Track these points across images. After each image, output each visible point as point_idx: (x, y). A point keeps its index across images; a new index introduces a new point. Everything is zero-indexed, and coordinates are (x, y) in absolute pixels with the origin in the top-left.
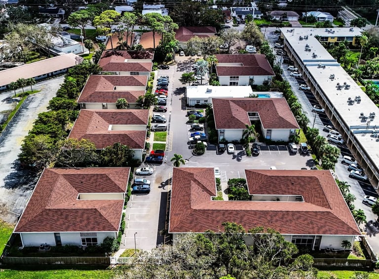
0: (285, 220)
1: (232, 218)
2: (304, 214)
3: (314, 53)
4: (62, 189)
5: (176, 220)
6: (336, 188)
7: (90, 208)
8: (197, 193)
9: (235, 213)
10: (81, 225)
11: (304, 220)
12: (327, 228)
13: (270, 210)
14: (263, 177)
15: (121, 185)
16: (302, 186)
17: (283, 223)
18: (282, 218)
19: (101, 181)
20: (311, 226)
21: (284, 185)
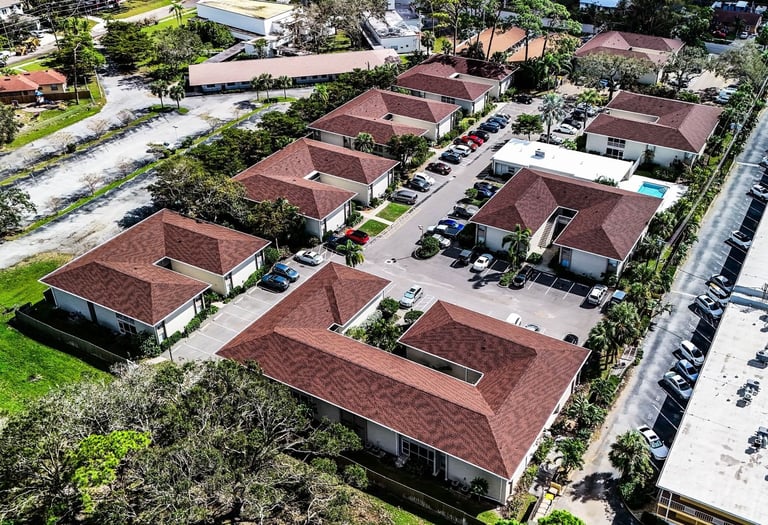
0: (397, 400)
1: (318, 366)
4: (144, 243)
7: (145, 279)
8: (313, 310)
10: (118, 299)
11: (428, 414)
14: (446, 319)
15: (227, 263)
16: (496, 359)
17: (389, 404)
18: (395, 396)
19: (205, 248)
20: (433, 427)
21: (467, 345)
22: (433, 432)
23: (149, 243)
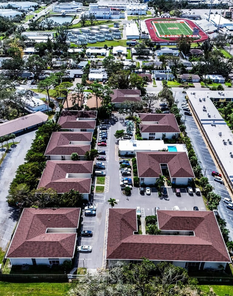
0: (181, 251)
1: (147, 249)
2: (194, 247)
3: (208, 114)
4: (36, 226)
5: (110, 250)
6: (216, 225)
7: (54, 241)
8: (125, 229)
9: (149, 245)
10: (49, 253)
11: (194, 251)
12: (209, 256)
13: (172, 243)
14: (169, 217)
15: (75, 222)
16: (194, 224)
17: (180, 253)
18: (180, 250)
19: (62, 219)
20: (198, 255)
21: (182, 223)
22: (200, 257)
23: (37, 225)
